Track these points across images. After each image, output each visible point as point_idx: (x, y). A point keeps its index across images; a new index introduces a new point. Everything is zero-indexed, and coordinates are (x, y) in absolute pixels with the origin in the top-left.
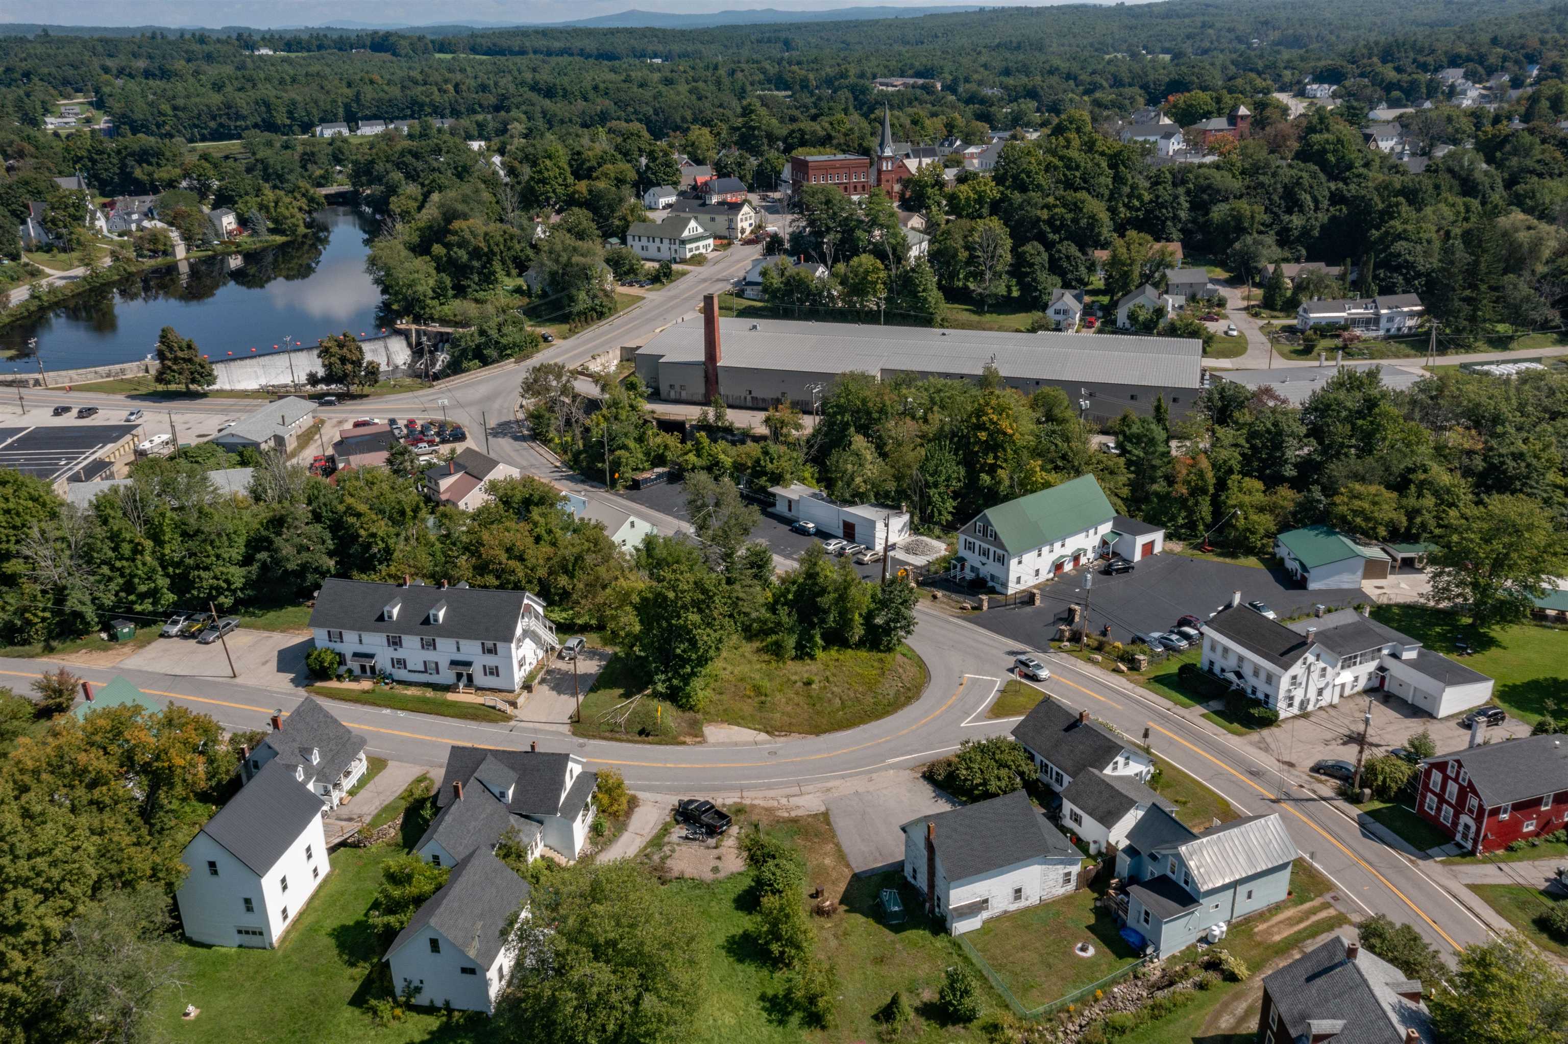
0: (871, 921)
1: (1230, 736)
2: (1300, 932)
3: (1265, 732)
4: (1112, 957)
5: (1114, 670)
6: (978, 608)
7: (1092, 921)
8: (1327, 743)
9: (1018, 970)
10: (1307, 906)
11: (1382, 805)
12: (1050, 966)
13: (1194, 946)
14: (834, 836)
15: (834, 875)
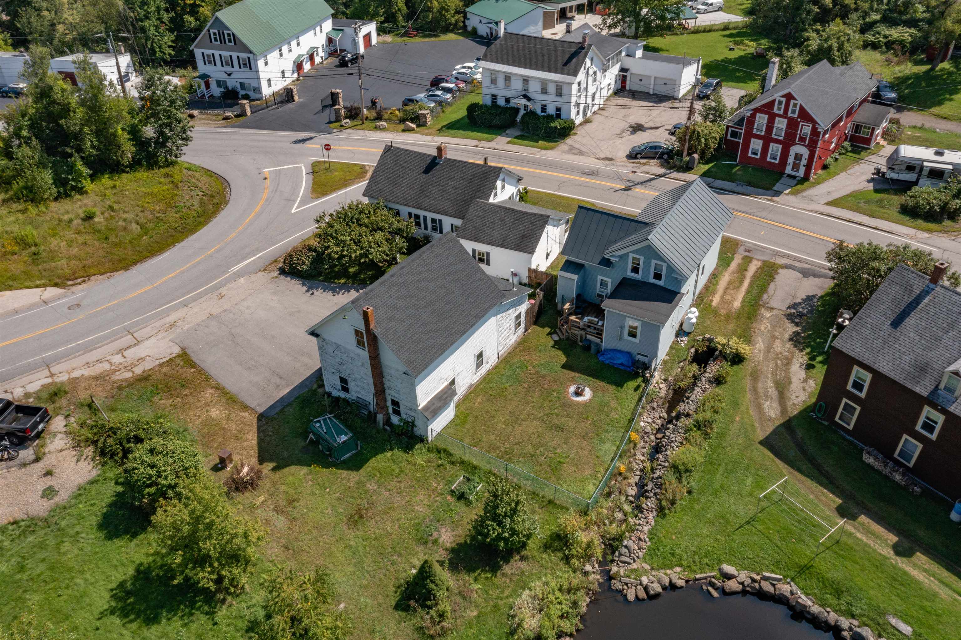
0: (316, 468)
1: (544, 152)
2: (748, 291)
3: (569, 141)
4: (612, 388)
5: (404, 131)
6: (242, 114)
7: (563, 359)
8: (620, 136)
9: (529, 448)
10: (734, 265)
11: (707, 167)
12: (559, 428)
13: (676, 342)
14: (208, 378)
15: (233, 427)
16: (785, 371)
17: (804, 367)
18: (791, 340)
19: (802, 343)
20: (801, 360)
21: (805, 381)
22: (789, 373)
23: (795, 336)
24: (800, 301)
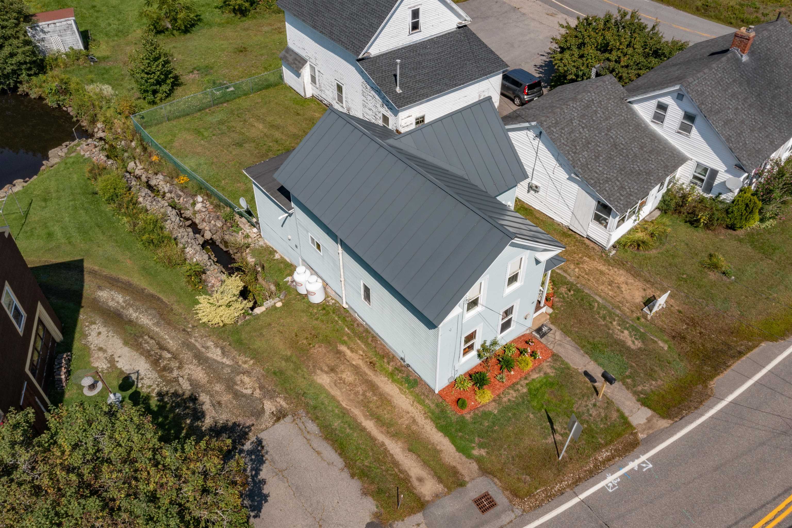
16: (149, 351)
17: (134, 377)
18: (194, 399)
19: (172, 409)
20: (147, 382)
21: (112, 361)
22: (142, 354)
23: (195, 410)
24: (262, 475)
